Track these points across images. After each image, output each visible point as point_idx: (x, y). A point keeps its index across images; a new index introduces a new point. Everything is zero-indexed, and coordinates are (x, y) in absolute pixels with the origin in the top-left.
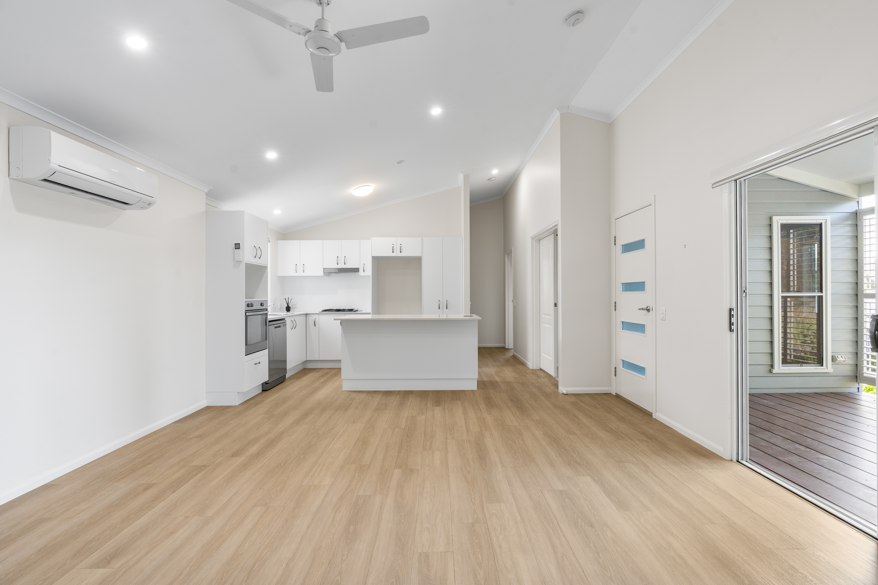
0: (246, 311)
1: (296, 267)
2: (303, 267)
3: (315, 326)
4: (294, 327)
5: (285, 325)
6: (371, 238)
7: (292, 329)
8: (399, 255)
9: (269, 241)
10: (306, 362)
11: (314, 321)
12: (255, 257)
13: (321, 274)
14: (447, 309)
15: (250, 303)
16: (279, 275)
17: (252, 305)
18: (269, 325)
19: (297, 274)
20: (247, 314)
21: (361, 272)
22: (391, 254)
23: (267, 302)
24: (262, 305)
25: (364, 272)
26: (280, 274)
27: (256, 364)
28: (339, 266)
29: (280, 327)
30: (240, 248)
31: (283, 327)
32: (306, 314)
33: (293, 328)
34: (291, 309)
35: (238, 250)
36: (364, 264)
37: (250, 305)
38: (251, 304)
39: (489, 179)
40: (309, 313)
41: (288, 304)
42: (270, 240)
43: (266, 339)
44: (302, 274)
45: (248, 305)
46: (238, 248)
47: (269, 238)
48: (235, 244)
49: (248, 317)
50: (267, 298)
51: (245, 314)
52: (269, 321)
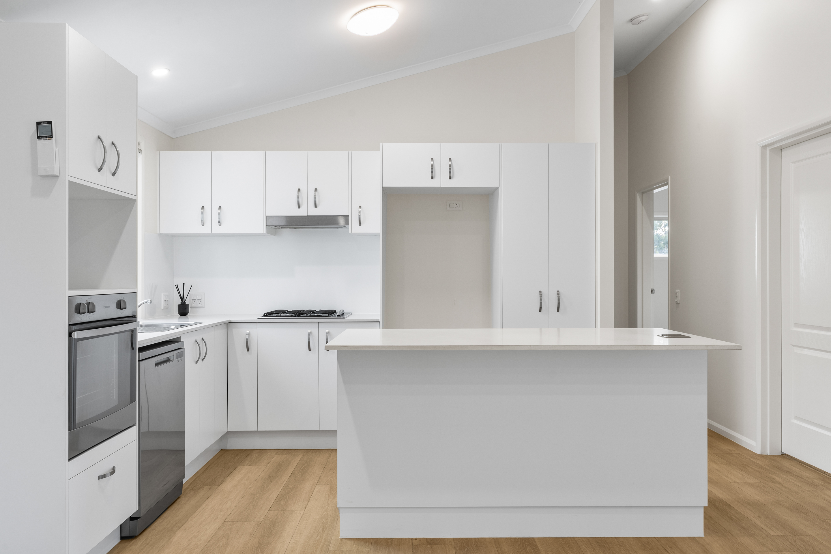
0: (74, 328)
1: (202, 213)
2: (219, 214)
3: (248, 350)
4: (202, 356)
5: (181, 356)
6: (381, 144)
7: (196, 363)
8: (447, 183)
9: (140, 151)
10: (229, 434)
11: (247, 340)
12: (100, 170)
13: (260, 228)
14: (558, 310)
15: (85, 302)
16: (163, 231)
17: (90, 308)
18: (139, 361)
19: (206, 230)
20: (76, 335)
21: (354, 227)
22: (426, 182)
23: (136, 296)
24: (120, 305)
25: (360, 224)
26: (165, 230)
27: (103, 476)
28: (302, 212)
29: (168, 360)
30: (51, 136)
31: (175, 360)
32: (228, 324)
33: (200, 360)
34: (190, 309)
35: (47, 141)
36: (360, 207)
37: (84, 309)
38: (88, 304)
39: (631, 20)
40: (233, 319)
41: (182, 299)
42: (142, 147)
43: (133, 400)
44: (217, 230)
45: (78, 309)
46: (46, 137)
47: (139, 144)
48: (38, 123)
49: (79, 344)
50: (136, 285)
51: (70, 335)
52: (142, 350)
